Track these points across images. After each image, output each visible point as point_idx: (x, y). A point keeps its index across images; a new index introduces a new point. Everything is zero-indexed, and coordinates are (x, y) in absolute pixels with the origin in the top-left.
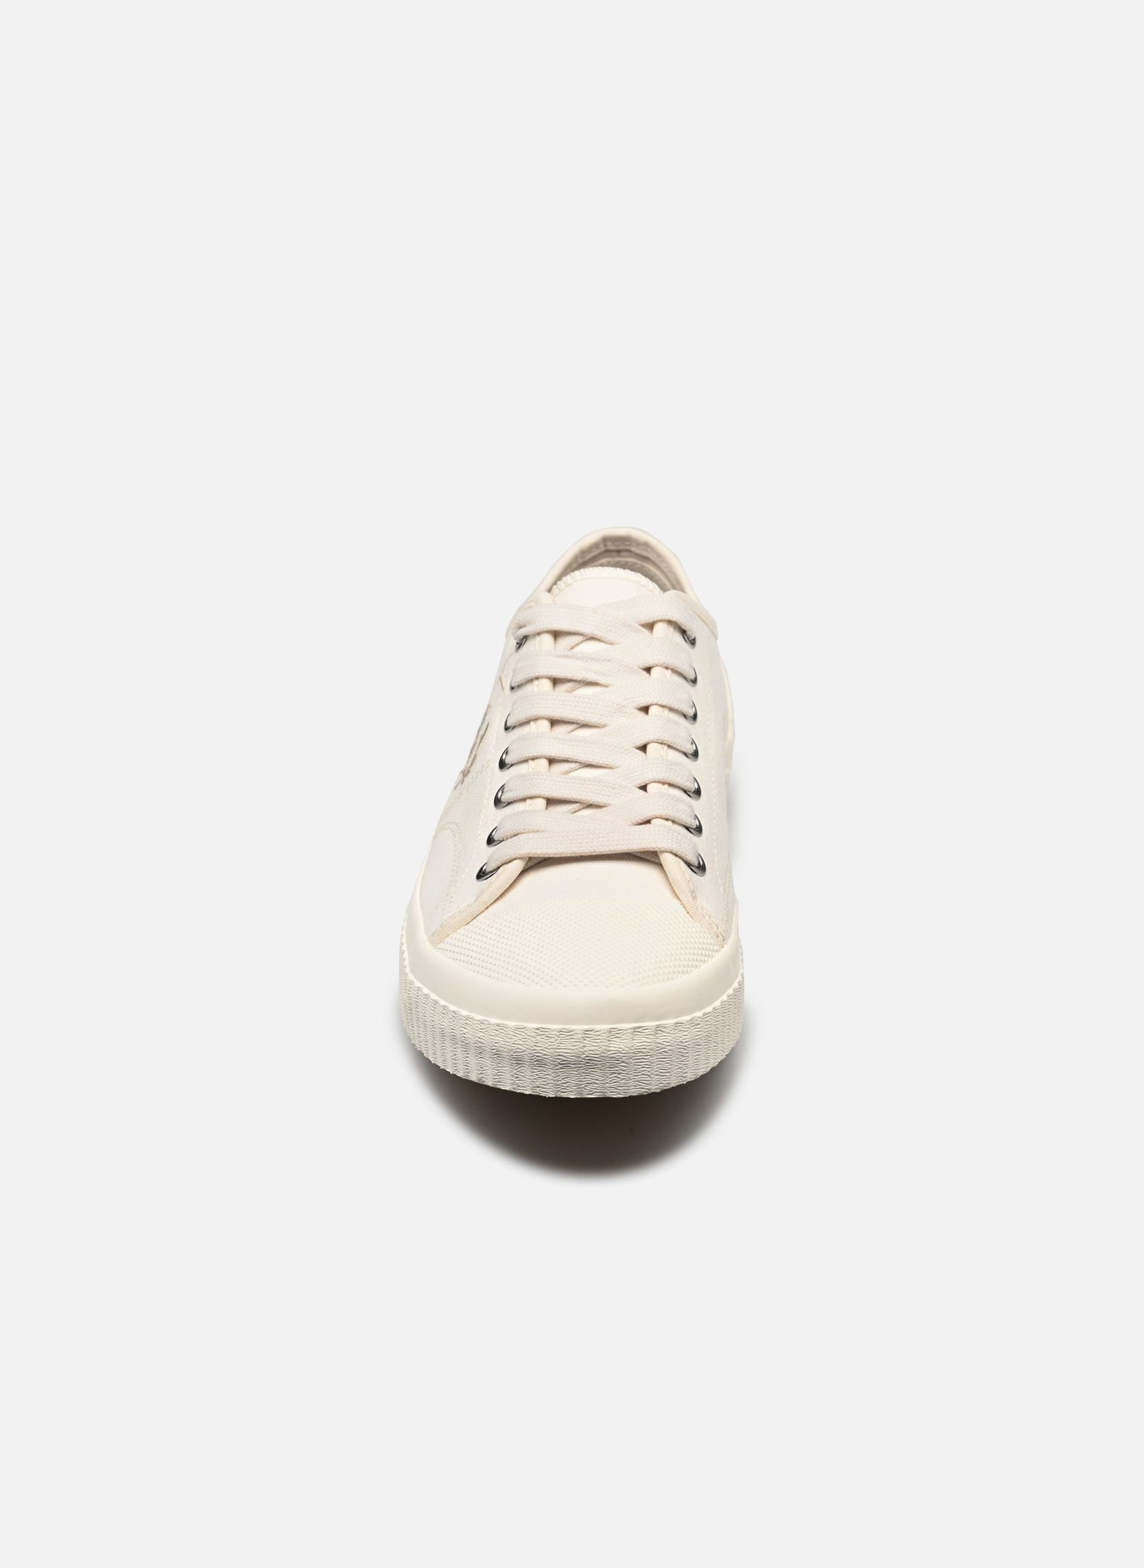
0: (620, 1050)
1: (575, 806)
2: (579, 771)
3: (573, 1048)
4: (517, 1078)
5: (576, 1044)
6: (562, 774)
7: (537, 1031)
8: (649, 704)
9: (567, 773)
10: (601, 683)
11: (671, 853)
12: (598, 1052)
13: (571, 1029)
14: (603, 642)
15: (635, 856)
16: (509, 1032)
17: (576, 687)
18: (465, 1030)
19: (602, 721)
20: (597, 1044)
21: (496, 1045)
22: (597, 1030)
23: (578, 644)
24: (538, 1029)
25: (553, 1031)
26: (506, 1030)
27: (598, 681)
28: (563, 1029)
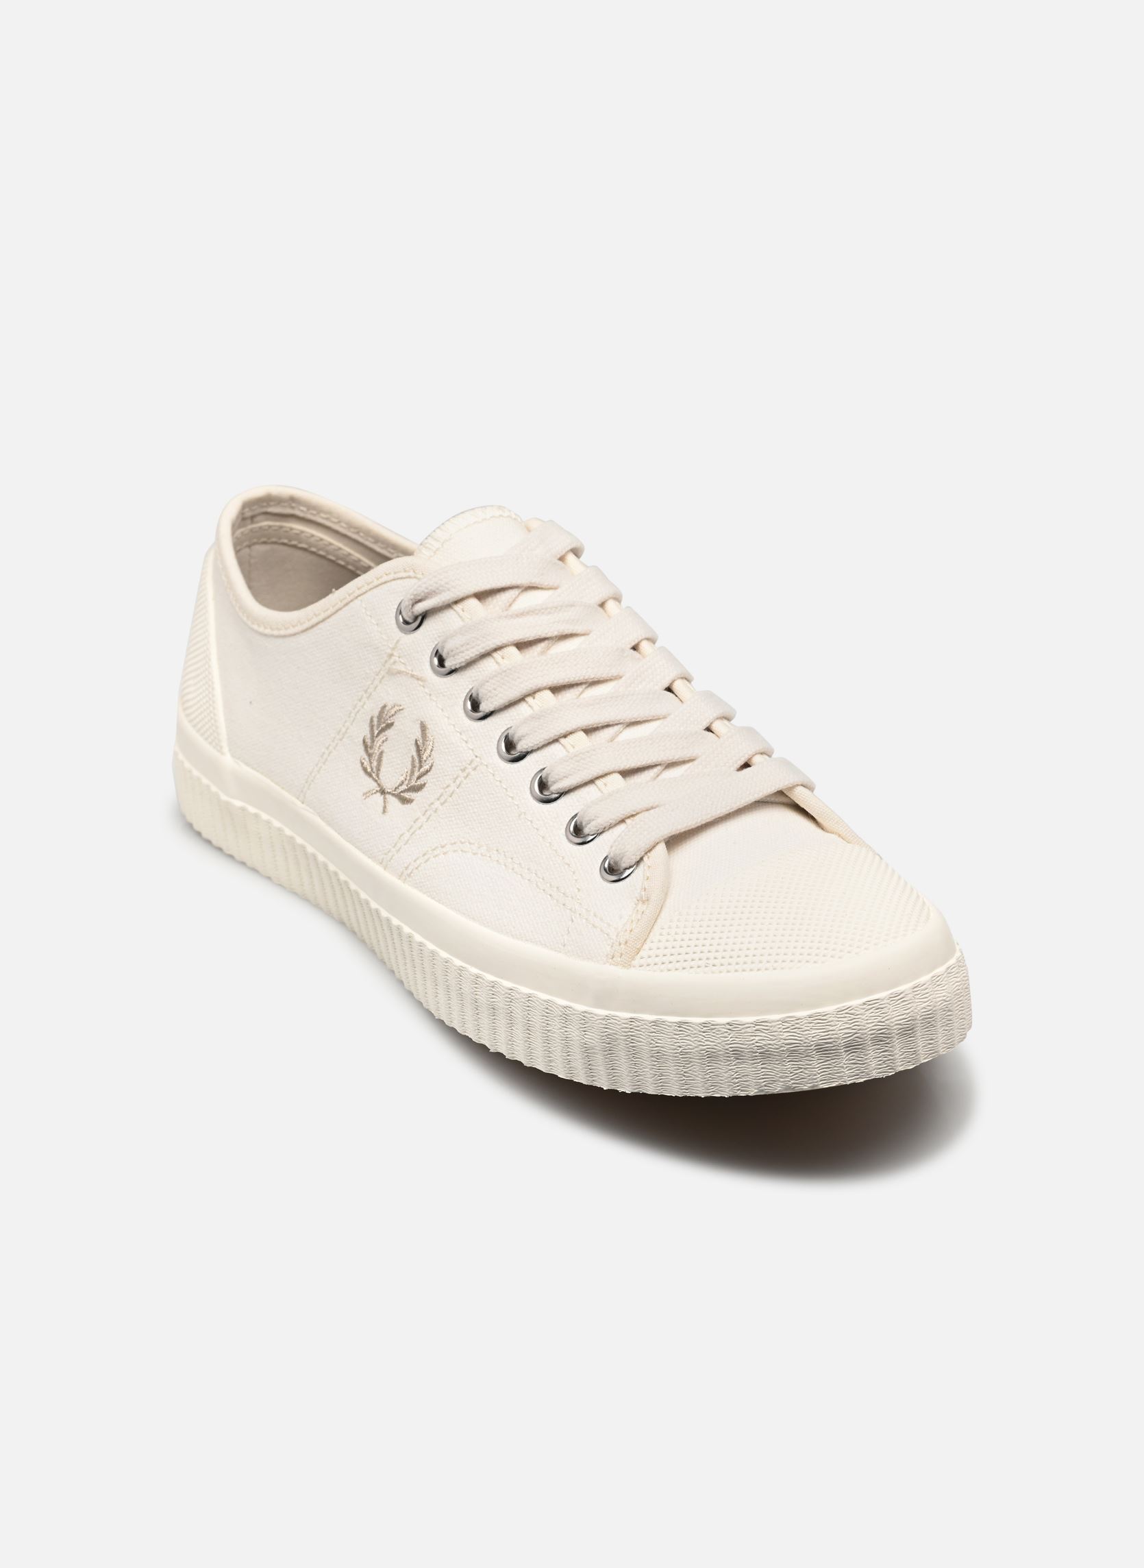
0: (944, 998)
1: (656, 770)
2: (623, 733)
3: (908, 1011)
4: (847, 1067)
5: (909, 1006)
6: (608, 742)
7: (865, 1006)
8: (636, 642)
9: (612, 740)
10: (579, 632)
11: (802, 785)
12: (930, 1008)
13: (900, 992)
14: (542, 589)
15: (762, 802)
16: (830, 1019)
17: (550, 645)
18: (757, 1038)
19: (614, 672)
20: (927, 999)
21: (813, 1040)
22: (922, 983)
23: (514, 600)
24: (864, 1004)
25: (883, 1000)
26: (825, 1018)
27: (574, 632)
28: (891, 994)
